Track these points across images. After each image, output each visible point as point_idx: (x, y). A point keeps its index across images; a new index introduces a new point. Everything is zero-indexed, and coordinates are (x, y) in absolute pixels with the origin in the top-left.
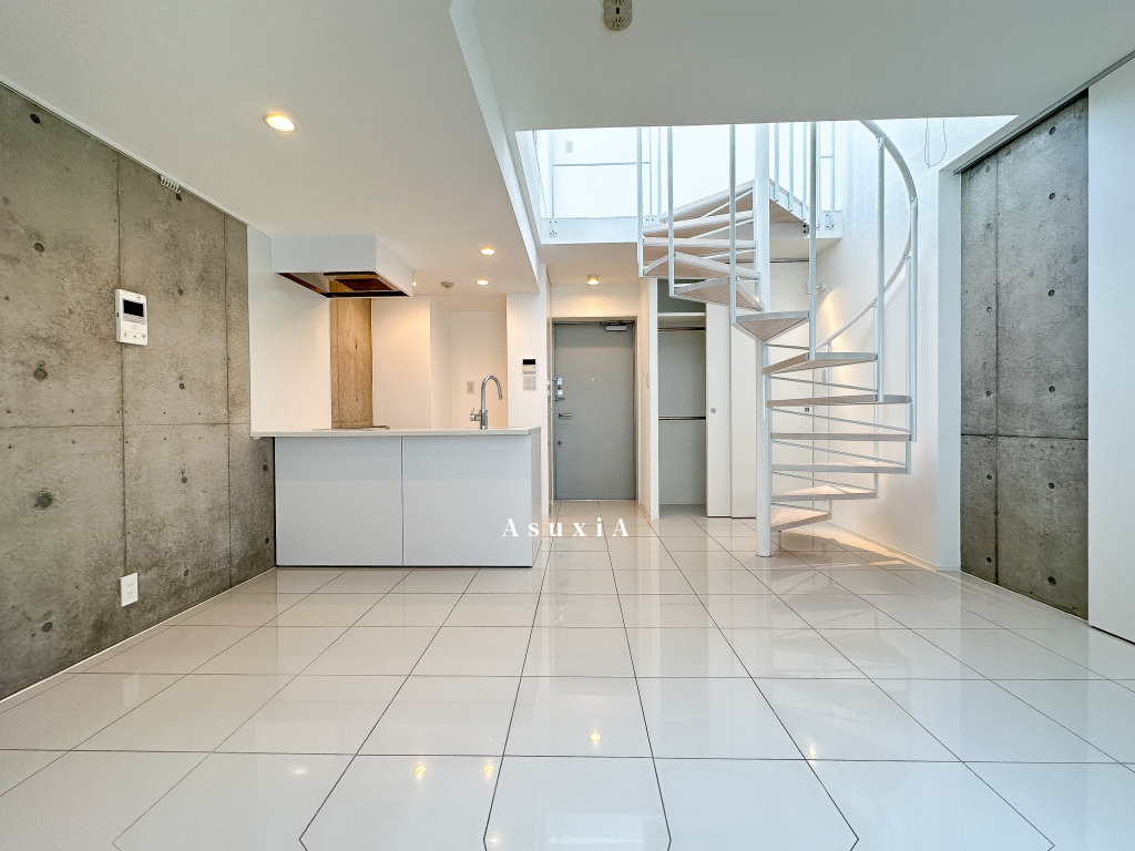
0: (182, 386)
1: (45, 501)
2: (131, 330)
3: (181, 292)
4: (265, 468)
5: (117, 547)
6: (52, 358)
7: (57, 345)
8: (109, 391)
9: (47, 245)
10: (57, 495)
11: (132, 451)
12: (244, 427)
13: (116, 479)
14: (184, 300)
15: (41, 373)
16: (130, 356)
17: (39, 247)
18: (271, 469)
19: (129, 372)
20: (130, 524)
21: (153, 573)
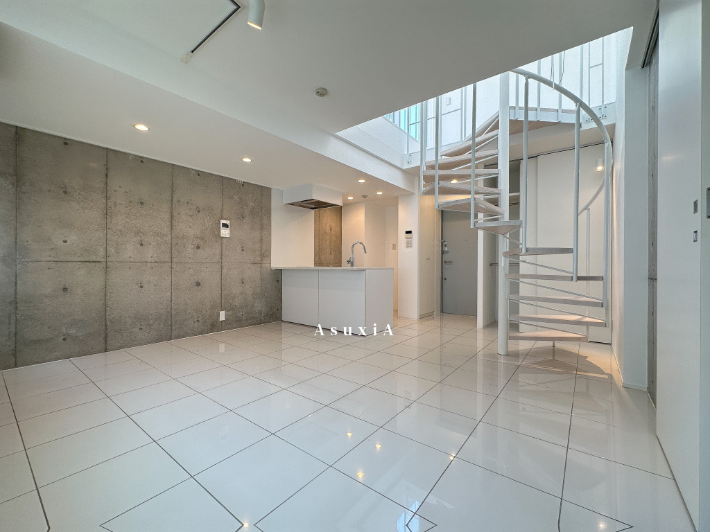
0: (243, 250)
1: (198, 284)
2: (225, 232)
3: (243, 217)
4: (278, 281)
5: (219, 301)
6: (202, 243)
7: (202, 239)
8: (218, 252)
9: (201, 210)
10: (202, 283)
11: (225, 271)
12: (268, 265)
13: (219, 280)
14: (245, 220)
15: (198, 247)
16: (224, 241)
17: (199, 211)
18: (280, 281)
19: (224, 246)
20: (223, 295)
21: (230, 312)
